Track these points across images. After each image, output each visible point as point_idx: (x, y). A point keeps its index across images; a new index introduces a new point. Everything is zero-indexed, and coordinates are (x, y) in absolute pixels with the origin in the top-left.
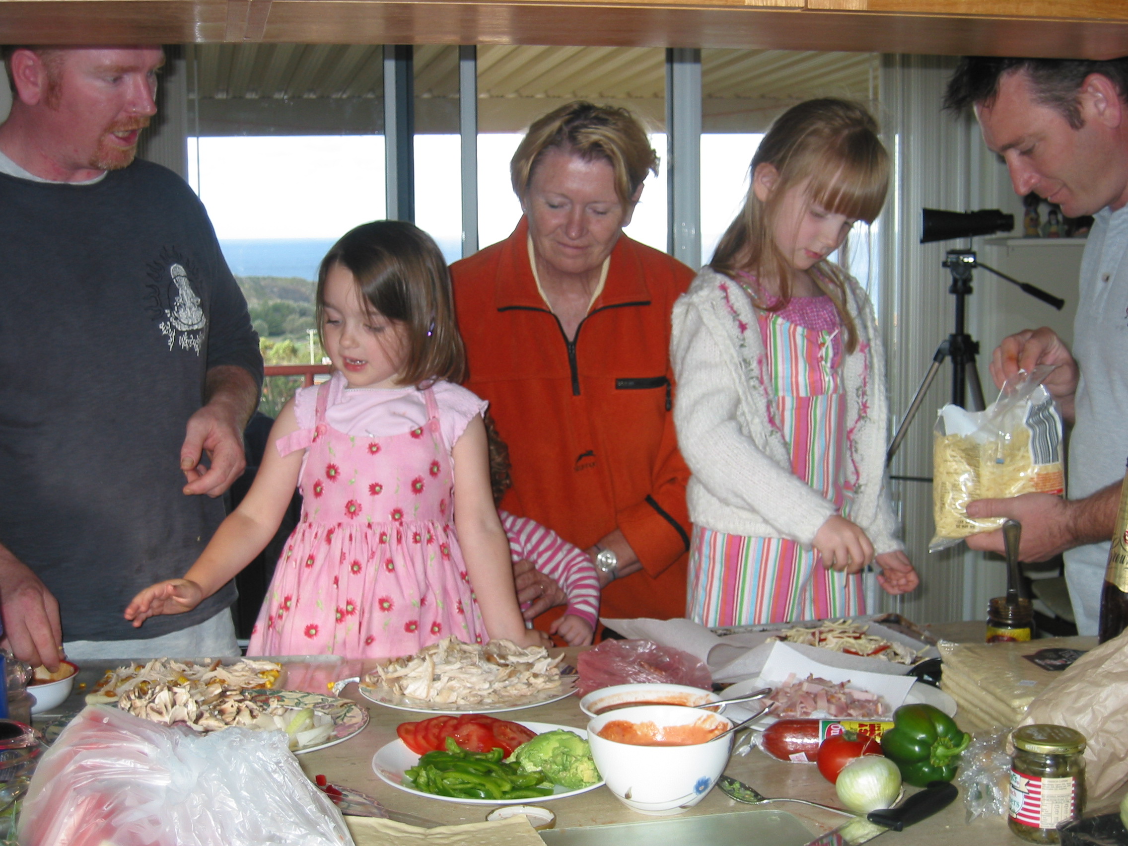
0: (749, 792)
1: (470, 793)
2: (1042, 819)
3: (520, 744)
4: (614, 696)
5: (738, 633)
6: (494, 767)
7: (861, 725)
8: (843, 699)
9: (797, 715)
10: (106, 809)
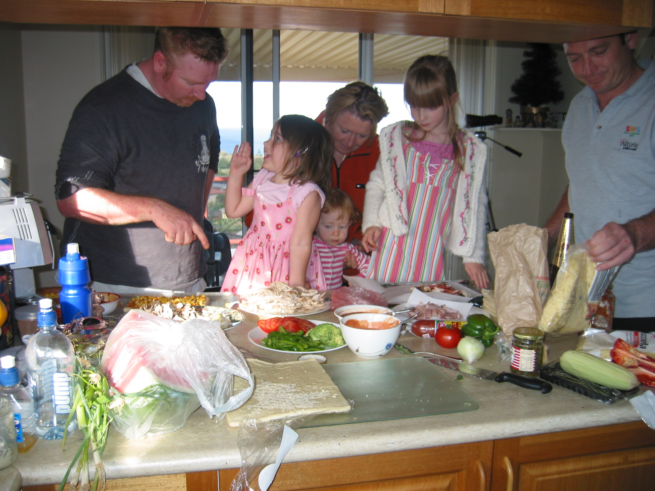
0: (406, 350)
1: (290, 349)
2: (520, 366)
3: (310, 329)
4: (347, 310)
5: (400, 285)
6: (300, 338)
7: (453, 323)
8: (443, 312)
9: (424, 318)
10: (142, 353)
